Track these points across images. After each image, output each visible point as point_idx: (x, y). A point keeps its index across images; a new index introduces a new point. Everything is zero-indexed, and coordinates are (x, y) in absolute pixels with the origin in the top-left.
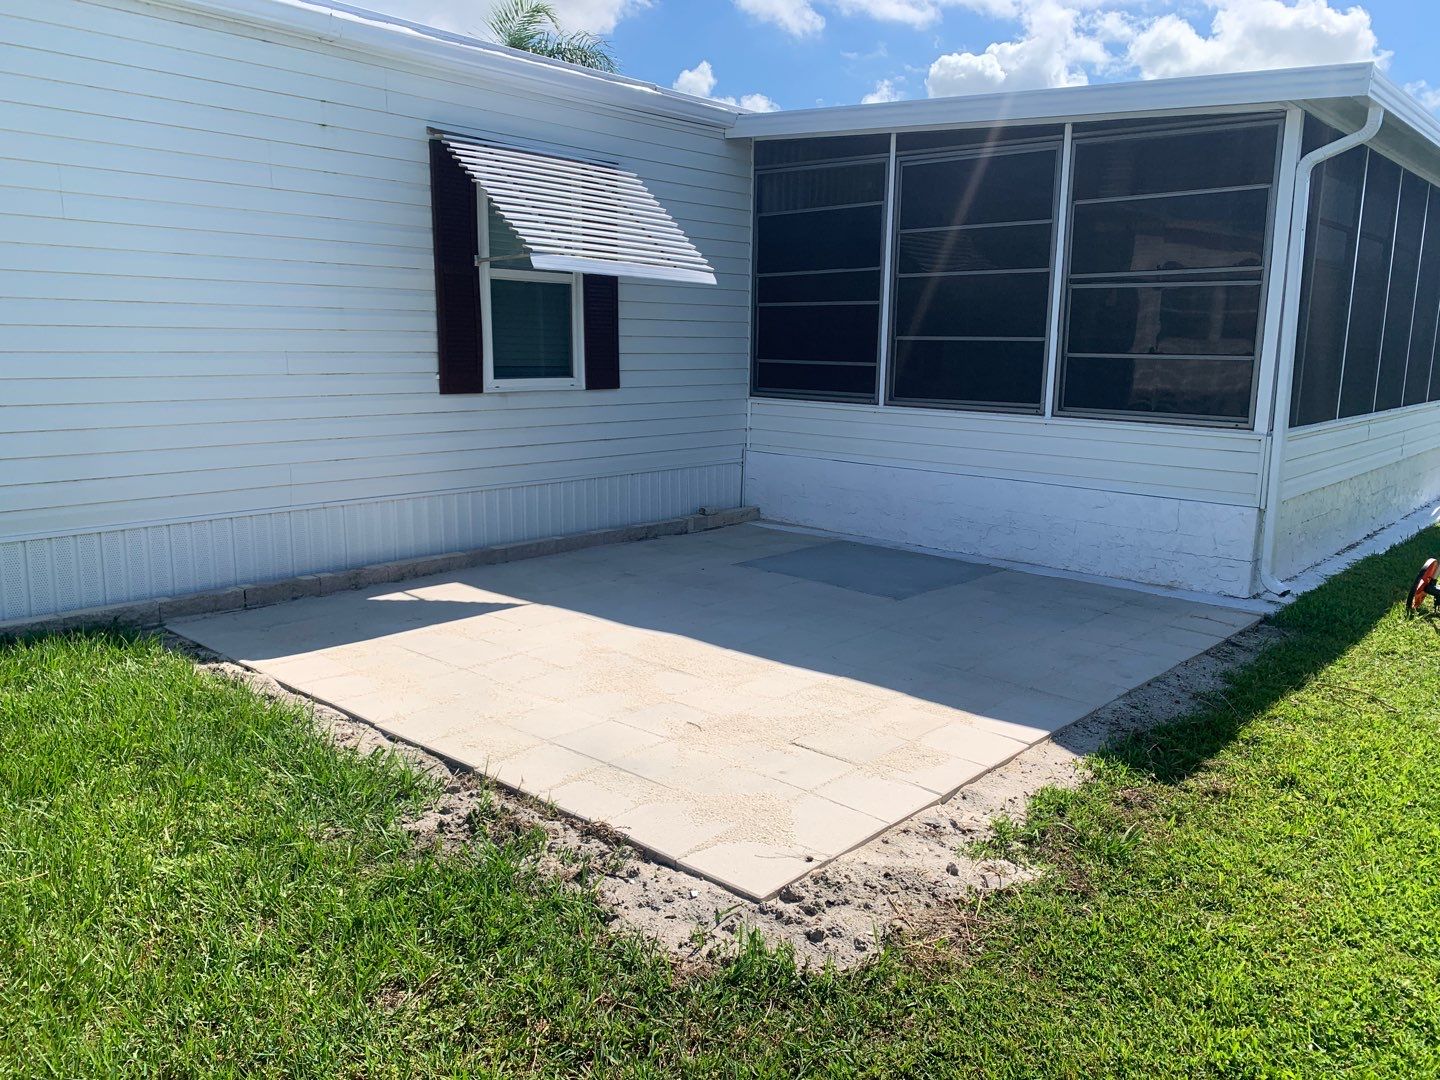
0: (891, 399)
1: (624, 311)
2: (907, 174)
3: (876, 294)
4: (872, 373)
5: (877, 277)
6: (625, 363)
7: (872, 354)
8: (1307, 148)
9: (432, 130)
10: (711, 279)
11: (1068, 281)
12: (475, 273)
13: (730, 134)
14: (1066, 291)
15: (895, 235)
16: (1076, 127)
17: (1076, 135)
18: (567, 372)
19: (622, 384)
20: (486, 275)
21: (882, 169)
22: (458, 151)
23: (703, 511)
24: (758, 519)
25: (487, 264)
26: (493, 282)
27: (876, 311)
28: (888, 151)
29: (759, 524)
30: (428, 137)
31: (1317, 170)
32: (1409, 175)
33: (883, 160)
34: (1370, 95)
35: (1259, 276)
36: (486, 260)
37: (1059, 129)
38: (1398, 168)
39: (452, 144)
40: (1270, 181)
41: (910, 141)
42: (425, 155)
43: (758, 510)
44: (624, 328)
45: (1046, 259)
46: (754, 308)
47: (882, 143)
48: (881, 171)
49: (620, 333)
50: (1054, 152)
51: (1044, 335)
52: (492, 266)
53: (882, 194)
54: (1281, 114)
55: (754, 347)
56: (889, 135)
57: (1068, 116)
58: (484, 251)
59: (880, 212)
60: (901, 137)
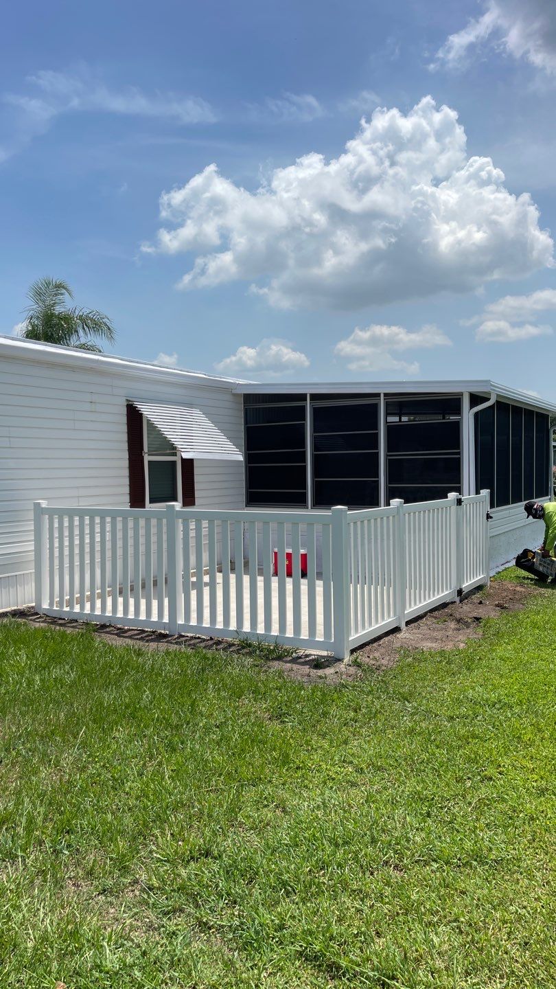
0: (314, 506)
1: (196, 471)
3: (304, 460)
4: (305, 495)
5: (304, 454)
6: (197, 494)
7: (304, 486)
8: (471, 407)
9: (127, 400)
10: (241, 458)
11: (387, 455)
12: (142, 458)
13: (234, 392)
14: (386, 459)
15: (312, 436)
16: (386, 395)
17: (385, 398)
18: (175, 499)
19: (196, 502)
20: (147, 458)
26: (149, 462)
27: (305, 468)
28: (307, 401)
30: (126, 404)
31: (476, 415)
32: (513, 406)
33: (304, 405)
34: (490, 390)
35: (459, 453)
36: (146, 453)
37: (378, 395)
38: (509, 405)
41: (315, 397)
42: (124, 411)
44: (196, 479)
45: (376, 446)
46: (246, 467)
47: (302, 397)
48: (303, 408)
49: (195, 481)
50: (377, 404)
51: (378, 477)
52: (149, 455)
53: (304, 418)
54: (461, 394)
55: (246, 484)
56: (306, 394)
57: (382, 391)
58: (146, 449)
59: (303, 427)
60: (312, 395)
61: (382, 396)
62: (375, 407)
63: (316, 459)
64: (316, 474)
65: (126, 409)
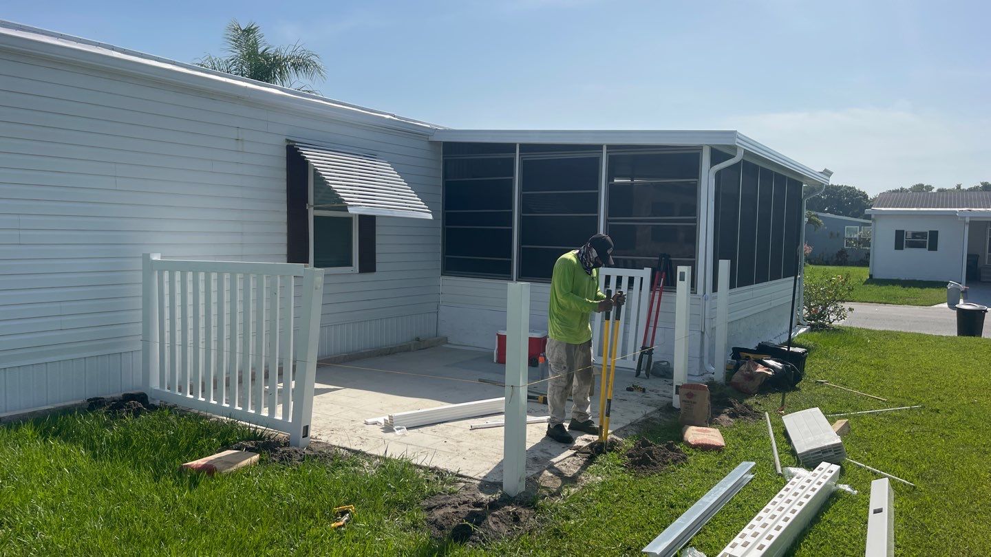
0: (519, 278)
1: (378, 231)
2: (526, 165)
3: (511, 223)
4: (510, 264)
5: (511, 215)
6: (378, 258)
7: (510, 254)
8: (713, 164)
9: (288, 140)
10: (430, 217)
11: (607, 221)
12: (307, 212)
13: (431, 139)
14: (606, 225)
15: (520, 194)
16: (609, 147)
17: (608, 151)
18: (348, 263)
19: (377, 268)
20: (312, 213)
21: (512, 161)
22: (304, 152)
23: (418, 339)
24: (447, 343)
25: (312, 208)
26: (316, 218)
27: (510, 232)
28: (516, 152)
29: (447, 346)
30: (286, 144)
31: (718, 175)
32: (762, 168)
33: (512, 157)
34: (737, 144)
35: (695, 221)
36: (312, 206)
37: (600, 147)
38: (757, 166)
39: (300, 148)
40: (698, 178)
41: (525, 148)
42: (284, 153)
43: (447, 338)
44: (379, 240)
45: (595, 209)
46: (443, 229)
47: (511, 147)
49: (376, 242)
50: (598, 158)
52: (315, 209)
53: (511, 172)
54: (701, 149)
55: (443, 249)
56: (515, 144)
57: (605, 141)
58: (311, 201)
59: (511, 183)
60: (522, 146)
61: (605, 148)
62: (596, 162)
63: (523, 221)
64: (523, 239)
65: (285, 151)
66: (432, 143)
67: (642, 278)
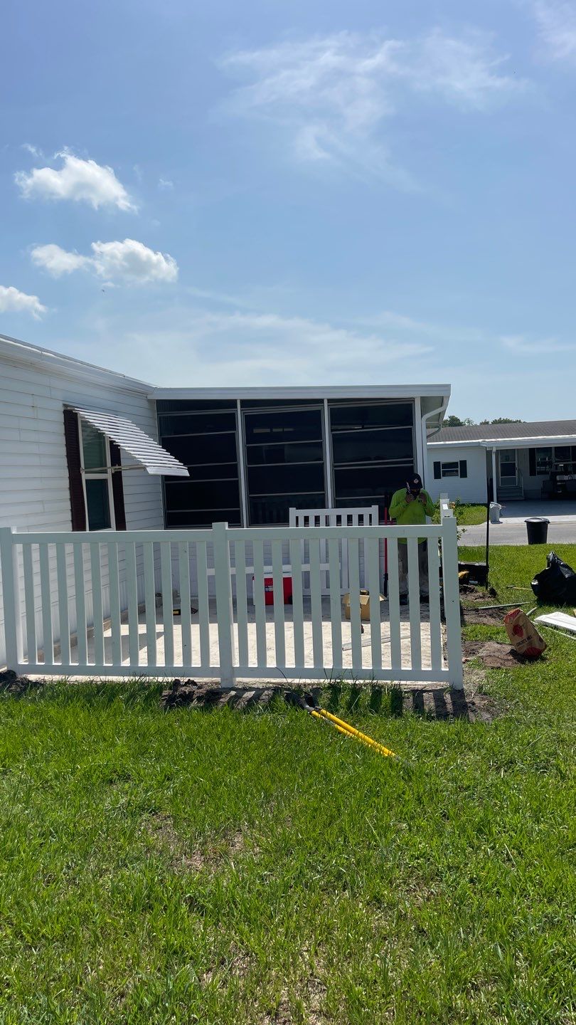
3: (237, 475)
4: (239, 513)
5: (236, 467)
6: (127, 517)
9: (65, 405)
10: (187, 473)
11: (334, 466)
12: (81, 477)
13: (150, 397)
14: (332, 470)
15: (243, 448)
16: (329, 401)
17: (330, 404)
18: (109, 524)
19: (127, 529)
20: (85, 477)
25: (84, 472)
26: (86, 480)
27: (237, 484)
28: (237, 408)
33: (234, 412)
35: (412, 462)
36: (83, 470)
37: (321, 401)
40: (411, 425)
41: (245, 403)
45: (321, 457)
46: (163, 484)
47: (232, 404)
48: (233, 416)
49: (125, 502)
50: (320, 411)
51: (324, 490)
52: (86, 473)
53: (234, 427)
54: (413, 400)
55: (164, 504)
56: (236, 400)
57: (325, 396)
58: (83, 465)
59: (233, 436)
60: (242, 401)
61: (326, 402)
62: (318, 415)
63: (250, 472)
64: (251, 489)
65: (62, 416)
66: (150, 401)
67: (370, 515)
